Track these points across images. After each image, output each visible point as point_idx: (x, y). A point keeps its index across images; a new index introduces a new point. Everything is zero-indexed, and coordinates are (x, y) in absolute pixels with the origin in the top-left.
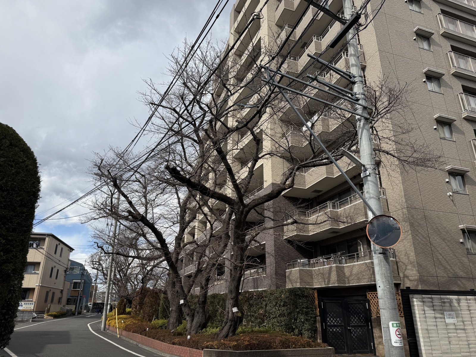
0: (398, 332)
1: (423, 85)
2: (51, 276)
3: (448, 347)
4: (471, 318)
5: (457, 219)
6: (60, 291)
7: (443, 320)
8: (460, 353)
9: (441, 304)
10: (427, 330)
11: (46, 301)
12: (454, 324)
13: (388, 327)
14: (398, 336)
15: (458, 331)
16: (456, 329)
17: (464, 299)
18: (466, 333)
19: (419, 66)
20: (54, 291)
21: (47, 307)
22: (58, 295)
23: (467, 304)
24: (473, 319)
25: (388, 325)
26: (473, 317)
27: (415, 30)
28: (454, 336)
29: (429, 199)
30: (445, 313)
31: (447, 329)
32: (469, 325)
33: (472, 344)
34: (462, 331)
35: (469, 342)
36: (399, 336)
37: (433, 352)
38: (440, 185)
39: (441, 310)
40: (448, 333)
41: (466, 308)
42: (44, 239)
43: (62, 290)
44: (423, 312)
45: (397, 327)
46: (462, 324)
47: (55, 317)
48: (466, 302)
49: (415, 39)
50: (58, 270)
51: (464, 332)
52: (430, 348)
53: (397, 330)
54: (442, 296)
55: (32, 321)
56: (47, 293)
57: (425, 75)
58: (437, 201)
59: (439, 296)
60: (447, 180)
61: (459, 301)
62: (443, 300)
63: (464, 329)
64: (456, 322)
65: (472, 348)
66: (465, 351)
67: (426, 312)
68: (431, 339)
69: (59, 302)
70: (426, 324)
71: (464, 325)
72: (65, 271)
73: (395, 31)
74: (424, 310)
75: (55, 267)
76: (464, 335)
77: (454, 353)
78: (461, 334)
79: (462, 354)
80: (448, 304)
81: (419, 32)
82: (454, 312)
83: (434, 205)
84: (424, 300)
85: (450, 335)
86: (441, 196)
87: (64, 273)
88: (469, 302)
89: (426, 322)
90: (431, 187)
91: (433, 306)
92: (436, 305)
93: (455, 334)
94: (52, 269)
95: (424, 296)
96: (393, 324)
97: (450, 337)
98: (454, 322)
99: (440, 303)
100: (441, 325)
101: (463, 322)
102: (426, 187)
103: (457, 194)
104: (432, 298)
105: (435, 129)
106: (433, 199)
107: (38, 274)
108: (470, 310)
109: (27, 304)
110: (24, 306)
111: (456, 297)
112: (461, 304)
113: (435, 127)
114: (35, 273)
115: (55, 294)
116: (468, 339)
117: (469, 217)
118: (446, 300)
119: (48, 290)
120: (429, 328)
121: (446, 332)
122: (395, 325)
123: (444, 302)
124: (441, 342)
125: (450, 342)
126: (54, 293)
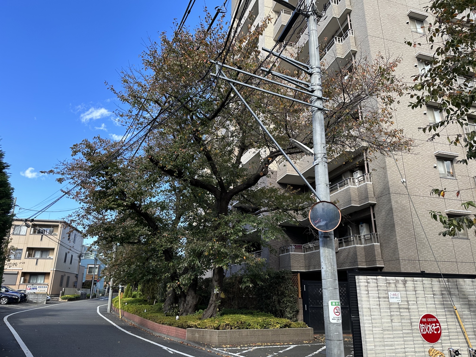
0: (337, 310)
1: (414, 70)
2: (65, 261)
3: (390, 325)
4: (417, 298)
5: (443, 204)
6: (75, 275)
7: (387, 300)
8: (402, 330)
9: (386, 285)
10: (370, 308)
11: (61, 285)
12: (398, 303)
13: (328, 306)
14: (336, 313)
15: (401, 310)
16: (400, 308)
17: (410, 280)
18: (409, 312)
19: (410, 50)
20: (69, 275)
21: (62, 290)
22: (73, 279)
23: (413, 285)
24: (418, 299)
25: (328, 304)
26: (419, 297)
27: (408, 13)
28: (397, 315)
29: (415, 184)
30: (389, 293)
31: (390, 308)
32: (413, 304)
33: (415, 322)
34: (406, 310)
35: (412, 320)
36: (338, 314)
37: (374, 329)
38: (427, 171)
39: (385, 291)
40: (391, 312)
41: (412, 288)
42: (57, 226)
43: (77, 275)
44: (367, 292)
45: (336, 305)
46: (406, 303)
47: (70, 300)
48: (413, 283)
49: (408, 23)
50: (72, 256)
51: (408, 311)
52: (371, 325)
53: (335, 308)
54: (387, 278)
55: (46, 303)
56: (62, 277)
57: (416, 59)
58: (423, 186)
59: (384, 278)
60: (435, 166)
61: (405, 283)
62: (388, 281)
63: (408, 309)
64: (400, 301)
65: (415, 326)
66: (407, 328)
67: (369, 292)
68: (372, 317)
69: (74, 286)
70: (369, 303)
71: (408, 305)
72: (80, 256)
73: (386, 15)
74: (368, 291)
75: (69, 252)
76: (408, 314)
77: (396, 330)
78: (405, 313)
79: (404, 331)
80: (393, 285)
81: (411, 15)
82: (399, 293)
83: (420, 191)
84: (368, 281)
85: (392, 313)
86: (428, 181)
87: (78, 259)
88: (415, 283)
89: (369, 301)
90: (418, 172)
91: (377, 286)
92: (381, 286)
93: (399, 313)
94: (66, 254)
95: (368, 277)
96: (332, 303)
97: (392, 316)
98: (398, 302)
99: (385, 283)
100: (384, 305)
101: (408, 301)
102: (412, 173)
103: (445, 179)
104: (377, 279)
105: (425, 114)
106: (418, 184)
107: (52, 259)
108: (416, 291)
109: (41, 287)
110: (38, 289)
111: (403, 278)
112: (406, 285)
113: (425, 112)
114: (50, 258)
115: (70, 279)
116: (412, 318)
117: (456, 202)
118: (391, 281)
119: (63, 274)
120: (371, 307)
121: (389, 310)
122: (334, 303)
123: (390, 283)
124: (383, 320)
125: (392, 320)
126: (68, 277)
